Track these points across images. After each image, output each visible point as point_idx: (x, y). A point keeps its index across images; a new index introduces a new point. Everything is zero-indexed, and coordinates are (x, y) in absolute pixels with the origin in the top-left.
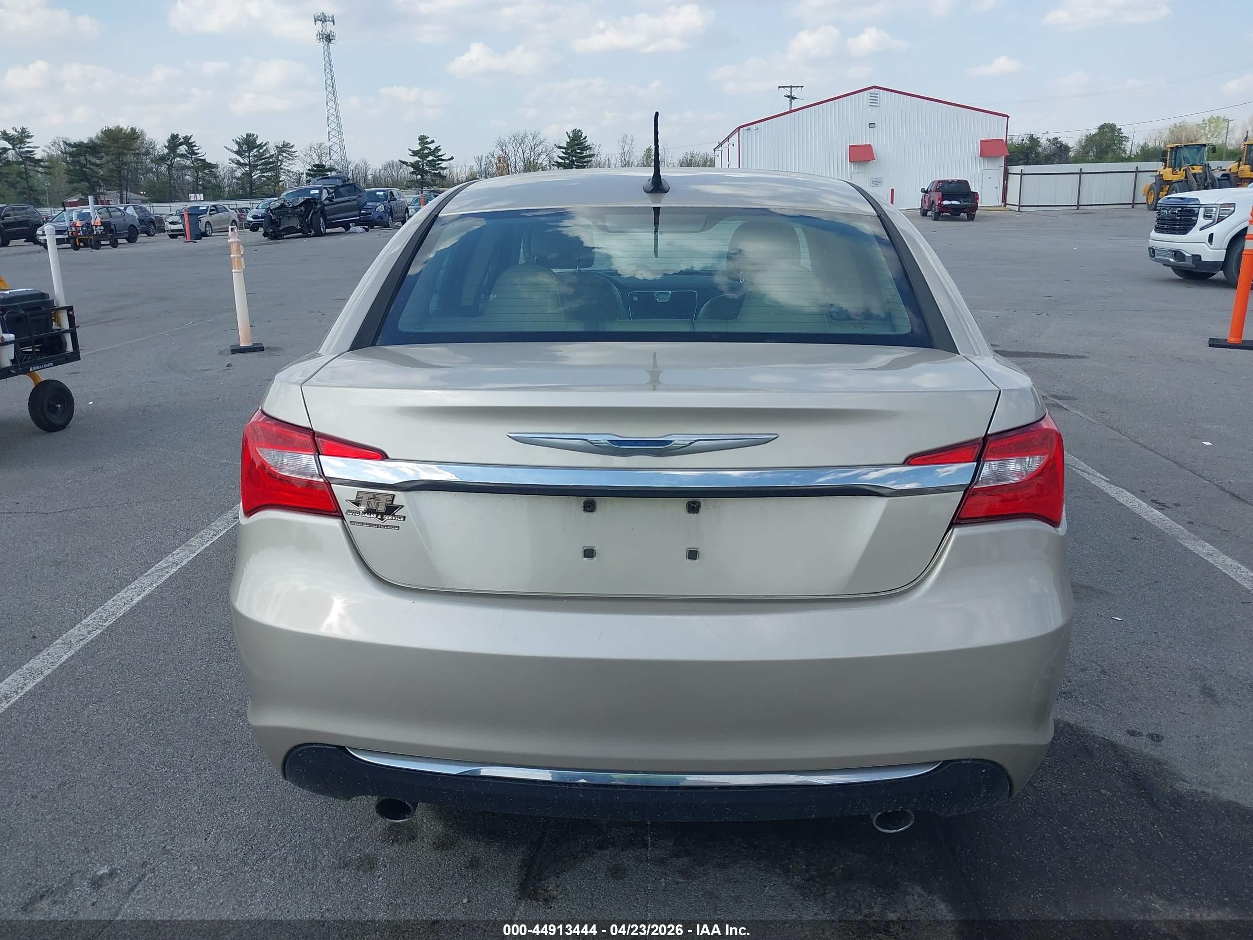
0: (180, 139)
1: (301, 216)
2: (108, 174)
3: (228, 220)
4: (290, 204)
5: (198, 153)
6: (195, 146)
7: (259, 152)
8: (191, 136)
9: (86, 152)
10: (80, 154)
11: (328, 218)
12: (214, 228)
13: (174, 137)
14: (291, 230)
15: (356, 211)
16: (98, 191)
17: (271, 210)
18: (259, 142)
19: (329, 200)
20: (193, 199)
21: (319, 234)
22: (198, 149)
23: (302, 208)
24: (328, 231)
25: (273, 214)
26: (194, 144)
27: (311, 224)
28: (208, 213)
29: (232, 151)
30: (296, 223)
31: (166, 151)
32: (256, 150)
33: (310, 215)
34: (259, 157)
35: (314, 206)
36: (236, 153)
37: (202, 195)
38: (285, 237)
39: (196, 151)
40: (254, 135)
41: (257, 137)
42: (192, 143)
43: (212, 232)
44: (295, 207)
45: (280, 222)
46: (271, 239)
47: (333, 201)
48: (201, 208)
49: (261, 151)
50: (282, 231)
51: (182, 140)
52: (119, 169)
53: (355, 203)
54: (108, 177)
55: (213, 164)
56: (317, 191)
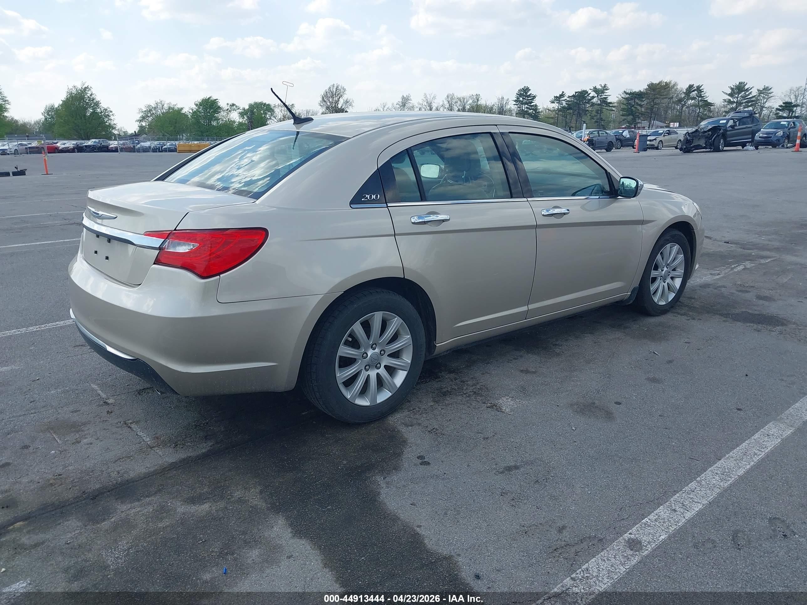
0: (694, 87)
1: (707, 137)
2: (645, 111)
3: (676, 139)
4: (702, 130)
5: (704, 97)
6: (703, 92)
7: (746, 94)
8: (702, 85)
9: (635, 97)
10: (632, 99)
11: (728, 139)
12: (664, 144)
13: (691, 86)
14: (698, 147)
15: (749, 135)
16: (637, 121)
17: (689, 134)
18: (746, 87)
19: (732, 127)
20: (672, 126)
21: (717, 150)
22: (704, 94)
23: (710, 133)
24: (725, 148)
25: (689, 136)
26: (702, 91)
27: (713, 144)
28: (663, 135)
29: (726, 94)
30: (702, 142)
31: (683, 96)
32: (743, 93)
33: (714, 137)
34: (744, 97)
35: (718, 131)
36: (729, 95)
37: (678, 123)
38: (694, 151)
39: (703, 95)
40: (744, 83)
41: (746, 84)
42: (701, 90)
43: (662, 147)
44: (705, 132)
45: (693, 141)
46: (684, 153)
47: (734, 128)
48: (659, 132)
49: (747, 93)
50: (692, 147)
51: (696, 88)
52: (652, 108)
53: (751, 129)
54: (644, 112)
55: (711, 103)
56: (725, 121)
